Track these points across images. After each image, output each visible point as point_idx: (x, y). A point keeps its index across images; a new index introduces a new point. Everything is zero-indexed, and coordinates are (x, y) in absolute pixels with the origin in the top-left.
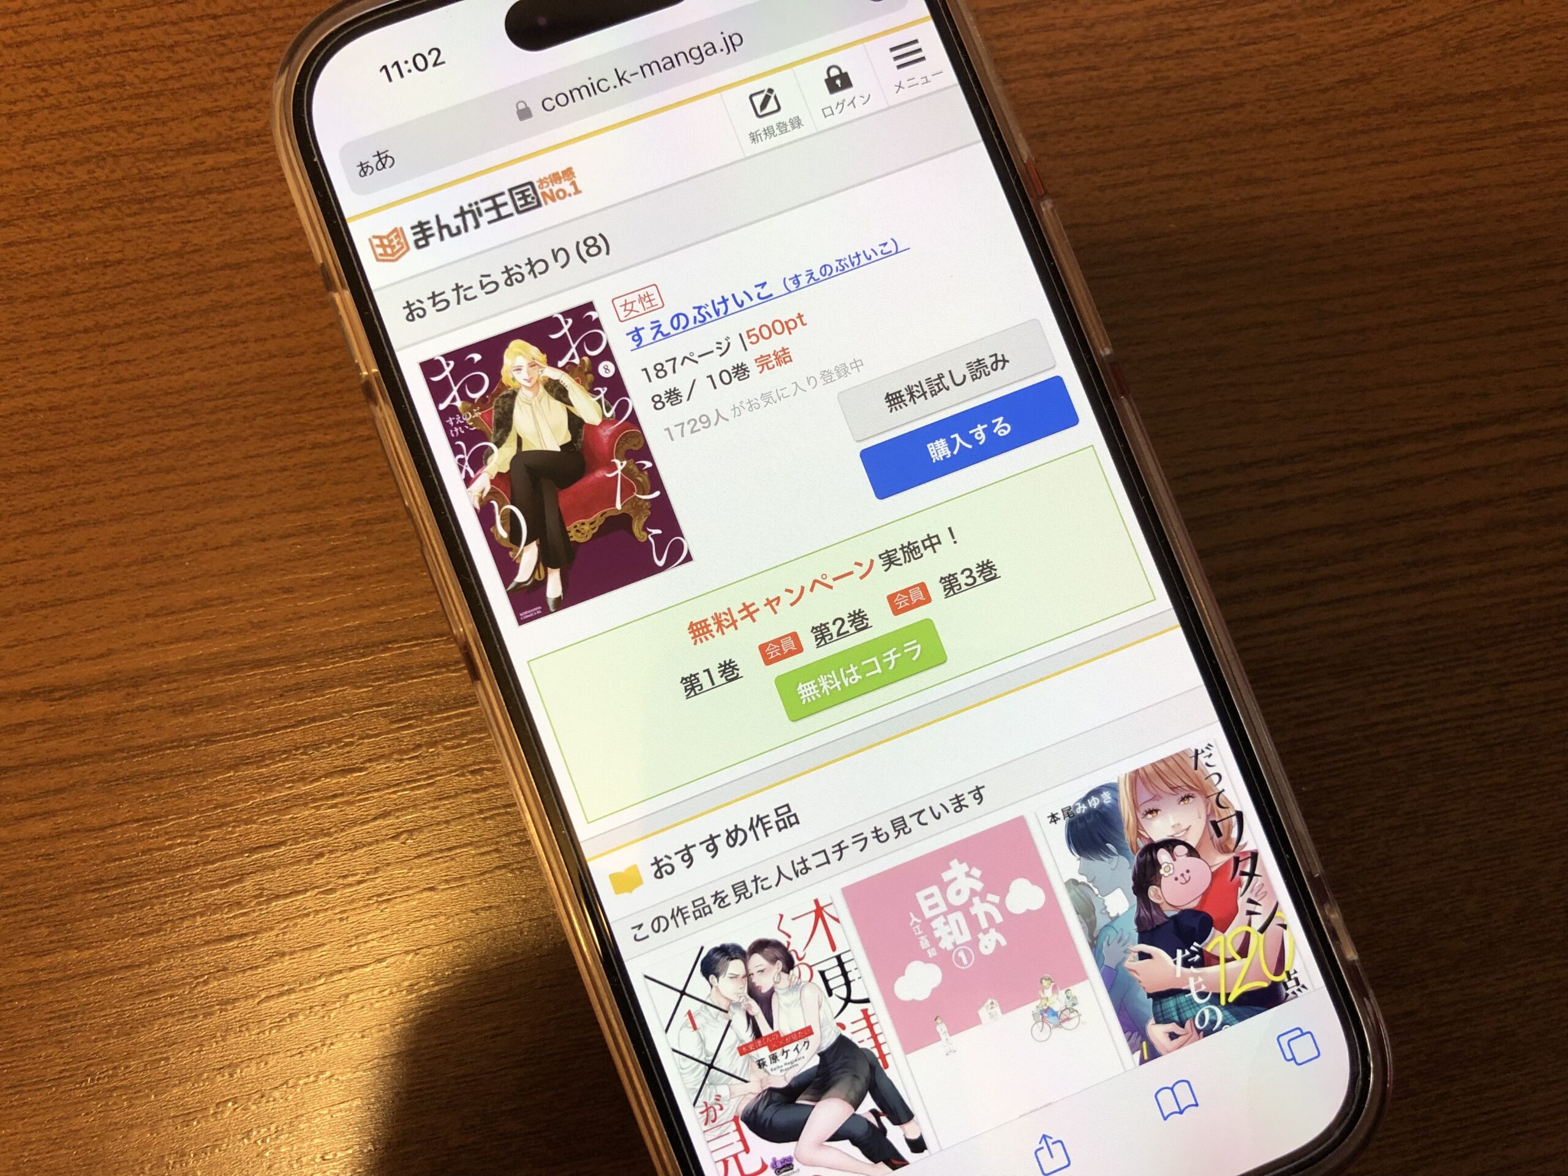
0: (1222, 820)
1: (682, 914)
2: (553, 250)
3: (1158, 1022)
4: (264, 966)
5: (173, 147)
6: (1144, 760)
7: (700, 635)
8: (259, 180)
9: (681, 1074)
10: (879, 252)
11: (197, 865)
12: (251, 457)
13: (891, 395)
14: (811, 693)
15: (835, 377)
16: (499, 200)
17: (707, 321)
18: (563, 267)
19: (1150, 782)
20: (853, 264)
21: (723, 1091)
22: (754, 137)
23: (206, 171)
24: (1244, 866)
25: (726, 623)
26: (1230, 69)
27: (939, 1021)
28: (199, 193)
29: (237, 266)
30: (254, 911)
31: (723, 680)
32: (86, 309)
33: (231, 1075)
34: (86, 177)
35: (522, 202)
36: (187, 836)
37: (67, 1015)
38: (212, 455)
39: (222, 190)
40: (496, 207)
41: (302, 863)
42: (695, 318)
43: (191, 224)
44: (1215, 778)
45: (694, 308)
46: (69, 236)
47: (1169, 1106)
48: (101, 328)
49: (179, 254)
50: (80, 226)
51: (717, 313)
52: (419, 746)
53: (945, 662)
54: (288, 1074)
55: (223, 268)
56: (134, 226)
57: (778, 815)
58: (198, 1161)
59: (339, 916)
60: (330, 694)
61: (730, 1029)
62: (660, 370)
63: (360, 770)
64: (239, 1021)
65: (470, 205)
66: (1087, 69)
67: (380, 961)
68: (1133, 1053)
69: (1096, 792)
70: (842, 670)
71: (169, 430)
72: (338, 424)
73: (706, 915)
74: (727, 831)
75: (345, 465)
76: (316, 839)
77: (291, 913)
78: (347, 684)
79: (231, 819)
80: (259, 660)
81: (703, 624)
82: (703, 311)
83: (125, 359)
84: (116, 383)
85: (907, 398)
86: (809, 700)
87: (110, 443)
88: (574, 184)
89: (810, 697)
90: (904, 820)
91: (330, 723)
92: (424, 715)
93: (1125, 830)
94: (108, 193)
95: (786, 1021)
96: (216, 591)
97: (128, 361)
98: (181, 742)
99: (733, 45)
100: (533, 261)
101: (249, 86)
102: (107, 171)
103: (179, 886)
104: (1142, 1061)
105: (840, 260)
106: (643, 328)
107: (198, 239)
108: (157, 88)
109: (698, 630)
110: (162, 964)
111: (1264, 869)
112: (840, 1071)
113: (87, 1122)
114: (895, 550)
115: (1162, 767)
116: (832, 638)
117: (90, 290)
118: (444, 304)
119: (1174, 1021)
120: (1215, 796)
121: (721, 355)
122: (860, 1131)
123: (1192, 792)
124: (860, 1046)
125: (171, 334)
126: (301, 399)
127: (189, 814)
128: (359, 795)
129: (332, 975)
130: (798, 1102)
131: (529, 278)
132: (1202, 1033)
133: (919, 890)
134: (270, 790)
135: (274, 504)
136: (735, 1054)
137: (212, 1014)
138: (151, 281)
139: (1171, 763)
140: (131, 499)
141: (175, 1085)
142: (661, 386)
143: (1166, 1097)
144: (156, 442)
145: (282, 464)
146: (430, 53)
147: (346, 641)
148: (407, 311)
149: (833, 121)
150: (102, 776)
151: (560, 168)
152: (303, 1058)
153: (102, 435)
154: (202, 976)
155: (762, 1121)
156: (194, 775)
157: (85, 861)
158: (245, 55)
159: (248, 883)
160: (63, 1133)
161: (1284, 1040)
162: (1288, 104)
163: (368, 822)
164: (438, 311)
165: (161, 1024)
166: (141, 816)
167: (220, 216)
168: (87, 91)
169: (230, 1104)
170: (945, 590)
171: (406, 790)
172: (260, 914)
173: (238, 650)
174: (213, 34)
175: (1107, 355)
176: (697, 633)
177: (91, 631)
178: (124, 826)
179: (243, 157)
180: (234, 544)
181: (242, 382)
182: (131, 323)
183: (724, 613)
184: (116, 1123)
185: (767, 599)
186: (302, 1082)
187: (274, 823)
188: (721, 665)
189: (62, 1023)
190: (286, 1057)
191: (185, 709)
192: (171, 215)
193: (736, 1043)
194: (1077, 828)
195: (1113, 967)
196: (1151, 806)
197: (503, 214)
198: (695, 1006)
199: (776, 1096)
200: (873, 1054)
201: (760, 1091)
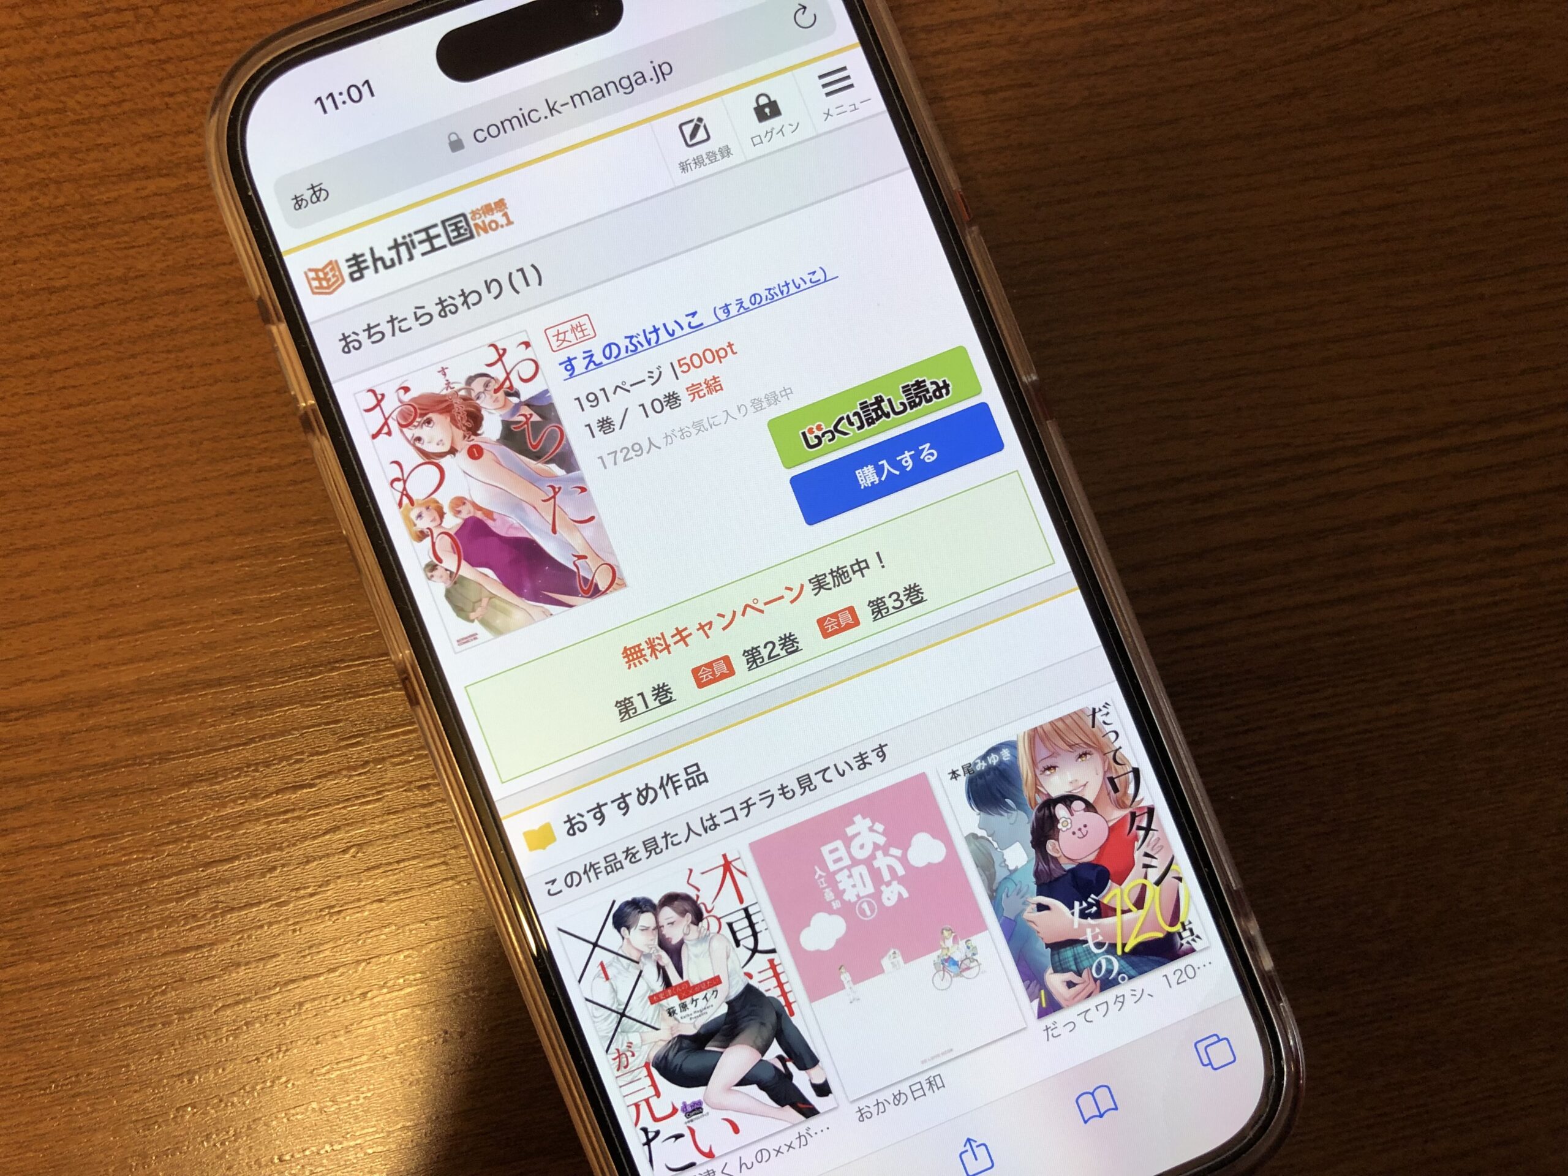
0: (1119, 777)
1: (595, 870)
2: (486, 282)
3: (1056, 971)
4: (220, 977)
5: (116, 173)
7: (634, 659)
8: (201, 204)
9: (594, 1022)
10: (808, 281)
11: (153, 879)
12: (199, 481)
15: (765, 405)
16: (432, 232)
17: (639, 350)
18: (496, 298)
19: (1049, 739)
20: (782, 293)
21: (634, 1038)
22: (684, 167)
23: (148, 196)
24: (1140, 821)
25: (659, 648)
27: (843, 970)
28: (143, 218)
29: (181, 291)
30: (209, 923)
31: (657, 703)
32: (32, 336)
33: (190, 1081)
34: (29, 204)
35: (455, 234)
36: (143, 851)
37: (31, 1025)
38: (160, 479)
39: (164, 216)
40: (430, 239)
41: (255, 877)
42: (627, 347)
43: (134, 250)
44: (1113, 736)
45: (626, 337)
46: (15, 263)
47: (1090, 1110)
48: (48, 354)
49: (124, 280)
50: (24, 253)
51: (649, 342)
52: (367, 763)
54: (245, 1080)
55: (167, 293)
56: (78, 253)
57: (688, 774)
58: (159, 1163)
59: (292, 928)
60: (279, 712)
61: (641, 979)
62: (594, 400)
63: (311, 786)
64: (196, 1029)
65: (404, 237)
66: (1022, 86)
67: (331, 971)
68: (1031, 1001)
69: (996, 749)
71: (117, 455)
72: (285, 447)
73: (617, 870)
74: (638, 789)
75: (290, 488)
76: (268, 853)
77: (247, 925)
78: (296, 703)
79: (185, 834)
80: (211, 680)
81: (637, 649)
82: (634, 341)
83: (72, 384)
84: (65, 408)
87: (59, 468)
88: (506, 215)
90: (809, 778)
91: (281, 741)
92: (371, 732)
93: (1024, 788)
94: (52, 220)
95: (695, 971)
96: (167, 613)
97: (74, 387)
98: (136, 760)
99: (663, 74)
100: (467, 292)
101: (190, 111)
102: (50, 197)
103: (136, 900)
105: (770, 289)
106: (575, 358)
107: (142, 265)
108: (98, 113)
109: (632, 654)
110: (121, 975)
111: (1159, 822)
112: (748, 1018)
113: (53, 1126)
114: (825, 574)
115: (1060, 725)
116: (763, 661)
117: (35, 316)
118: (379, 336)
119: (1071, 970)
120: (1112, 753)
121: (653, 384)
122: (768, 1075)
123: (1089, 750)
124: (767, 994)
125: (118, 359)
126: (247, 423)
127: (146, 830)
128: (310, 810)
129: (286, 984)
130: (707, 1048)
131: (463, 309)
132: (1099, 986)
133: (825, 843)
134: (224, 805)
135: (222, 527)
136: (646, 1002)
137: (170, 1023)
138: (95, 307)
139: (1069, 721)
140: (81, 523)
141: (136, 1091)
142: (594, 415)
143: (1087, 1102)
144: (104, 467)
145: (228, 488)
147: (295, 661)
148: (343, 343)
149: (761, 150)
150: (58, 794)
151: (492, 200)
152: (260, 1064)
153: (50, 460)
154: (160, 986)
155: (673, 1067)
156: (149, 792)
157: (44, 876)
158: (184, 79)
159: (204, 896)
160: (29, 1137)
161: (1201, 1046)
163: (319, 836)
164: (373, 342)
165: (120, 1033)
166: (97, 833)
167: (162, 241)
168: (29, 118)
169: (189, 1109)
170: (873, 613)
171: (354, 805)
172: (216, 927)
173: (190, 671)
174: (153, 59)
175: (1032, 383)
176: (631, 658)
177: (44, 653)
178: (82, 842)
179: (184, 182)
180: (182, 568)
181: (189, 407)
182: (76, 349)
183: (658, 638)
184: (80, 1128)
185: (700, 624)
186: (258, 1087)
187: (228, 838)
188: (655, 689)
189: (25, 1032)
190: (243, 1063)
191: (139, 728)
192: (115, 241)
193: (647, 992)
194: (977, 785)
195: (1013, 918)
196: (1049, 762)
197: (436, 246)
198: (607, 958)
199: (686, 1043)
200: (779, 1002)
201: (670, 1038)
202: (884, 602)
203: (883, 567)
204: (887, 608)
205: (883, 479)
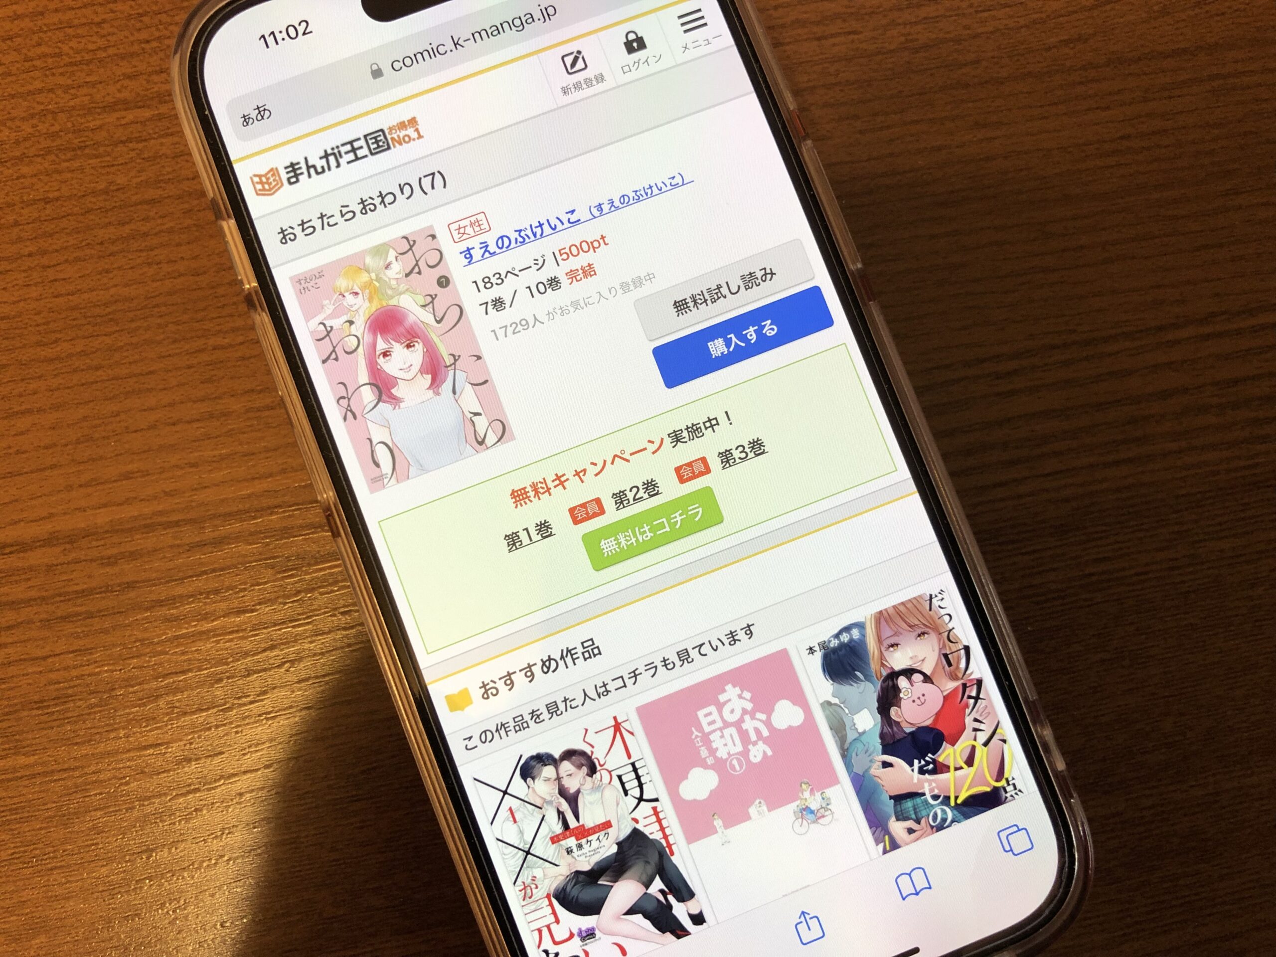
0: (952, 653)
1: (505, 728)
2: (400, 185)
3: (898, 819)
4: (175, 770)
5: (101, 105)
6: (887, 603)
7: (520, 500)
8: (170, 131)
9: (504, 859)
10: (668, 185)
11: (121, 688)
12: (164, 357)
13: (679, 302)
14: (612, 548)
15: (632, 287)
16: (356, 145)
17: (526, 242)
18: (408, 198)
19: (892, 621)
20: (647, 194)
21: (538, 873)
22: (565, 91)
23: (127, 124)
25: (541, 490)
26: (968, 32)
27: (716, 817)
28: (122, 142)
29: (152, 202)
30: (166, 725)
31: (539, 537)
32: (30, 237)
33: (148, 858)
34: (30, 130)
35: (375, 146)
36: (113, 664)
37: (17, 809)
38: (132, 355)
39: (139, 140)
40: (354, 150)
41: (205, 687)
42: (516, 239)
43: (114, 168)
44: (947, 618)
45: (516, 231)
46: (18, 178)
47: (907, 889)
48: (44, 253)
49: (106, 192)
50: (25, 170)
51: (535, 235)
52: (299, 592)
53: (722, 522)
54: (194, 858)
55: (140, 203)
56: (69, 170)
57: (584, 648)
58: (121, 927)
59: (235, 730)
60: (227, 549)
61: (543, 822)
62: (487, 281)
63: (252, 611)
64: (154, 814)
65: (333, 149)
66: (850, 33)
68: (877, 845)
69: (847, 629)
70: (637, 529)
71: (98, 335)
72: (234, 330)
73: (524, 729)
74: (542, 660)
75: (239, 363)
76: (216, 667)
77: (197, 727)
78: (241, 542)
79: (148, 650)
80: (170, 522)
81: (523, 491)
82: (523, 234)
83: (62, 277)
84: (56, 297)
85: (691, 304)
86: (610, 554)
87: (49, 346)
88: (417, 130)
89: (611, 551)
90: (687, 652)
91: (228, 573)
92: (303, 566)
93: (871, 661)
94: (49, 143)
95: (590, 816)
96: (136, 465)
97: (64, 279)
98: (107, 589)
99: (548, 15)
100: (384, 194)
101: (162, 55)
102: (47, 125)
103: (106, 705)
104: (885, 852)
105: (636, 191)
106: (473, 248)
107: (121, 180)
108: (87, 57)
109: (518, 496)
110: (93, 768)
111: (987, 694)
112: (634, 857)
113: (33, 894)
114: (681, 430)
115: (902, 608)
116: (629, 502)
117: (33, 222)
118: (311, 230)
119: (911, 819)
120: (946, 633)
121: (538, 270)
122: (650, 906)
123: (927, 630)
124: (651, 837)
125: (99, 257)
126: (205, 309)
127: (115, 646)
128: (251, 631)
129: (229, 777)
130: (600, 882)
131: (380, 208)
132: (935, 829)
133: (699, 710)
134: (180, 627)
135: (182, 395)
136: (548, 843)
137: (133, 809)
138: (83, 214)
139: (909, 605)
140: (67, 391)
141: (103, 866)
142: (489, 295)
143: (904, 881)
144: (86, 345)
145: (188, 363)
146: (300, 24)
147: (241, 506)
148: (281, 235)
149: (630, 77)
150: (43, 616)
151: (406, 118)
152: (206, 844)
153: (43, 339)
154: (124, 778)
155: (570, 898)
156: (119, 615)
157: (30, 684)
158: (158, 30)
159: (162, 703)
161: (1003, 835)
162: (1018, 60)
163: (259, 653)
164: (306, 235)
165: (91, 816)
166: (75, 648)
167: (138, 161)
168: (32, 60)
169: (147, 881)
170: (722, 463)
171: (289, 627)
172: (172, 728)
173: (154, 514)
174: (133, 12)
175: (857, 270)
176: (518, 499)
177: (35, 498)
178: (62, 656)
179: (156, 112)
180: (150, 428)
181: (158, 296)
182: (66, 248)
183: (540, 482)
184: (56, 896)
185: (576, 471)
186: (205, 864)
187: (183, 653)
188: (538, 525)
189: (12, 814)
190: (192, 844)
191: (111, 561)
192: (99, 160)
193: (549, 833)
194: (830, 659)
195: (861, 774)
196: (892, 641)
197: (359, 156)
198: (515, 804)
199: (582, 877)
200: (661, 843)
201: (568, 873)
202: (731, 453)
203: (731, 424)
204: (734, 459)
205: (731, 349)
